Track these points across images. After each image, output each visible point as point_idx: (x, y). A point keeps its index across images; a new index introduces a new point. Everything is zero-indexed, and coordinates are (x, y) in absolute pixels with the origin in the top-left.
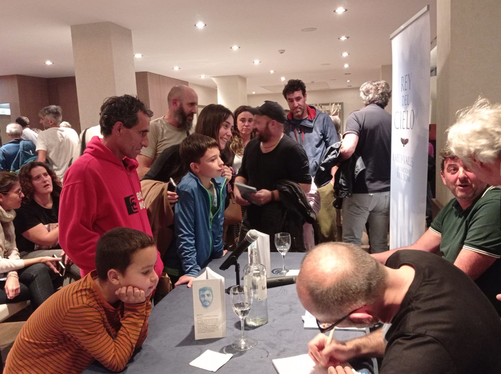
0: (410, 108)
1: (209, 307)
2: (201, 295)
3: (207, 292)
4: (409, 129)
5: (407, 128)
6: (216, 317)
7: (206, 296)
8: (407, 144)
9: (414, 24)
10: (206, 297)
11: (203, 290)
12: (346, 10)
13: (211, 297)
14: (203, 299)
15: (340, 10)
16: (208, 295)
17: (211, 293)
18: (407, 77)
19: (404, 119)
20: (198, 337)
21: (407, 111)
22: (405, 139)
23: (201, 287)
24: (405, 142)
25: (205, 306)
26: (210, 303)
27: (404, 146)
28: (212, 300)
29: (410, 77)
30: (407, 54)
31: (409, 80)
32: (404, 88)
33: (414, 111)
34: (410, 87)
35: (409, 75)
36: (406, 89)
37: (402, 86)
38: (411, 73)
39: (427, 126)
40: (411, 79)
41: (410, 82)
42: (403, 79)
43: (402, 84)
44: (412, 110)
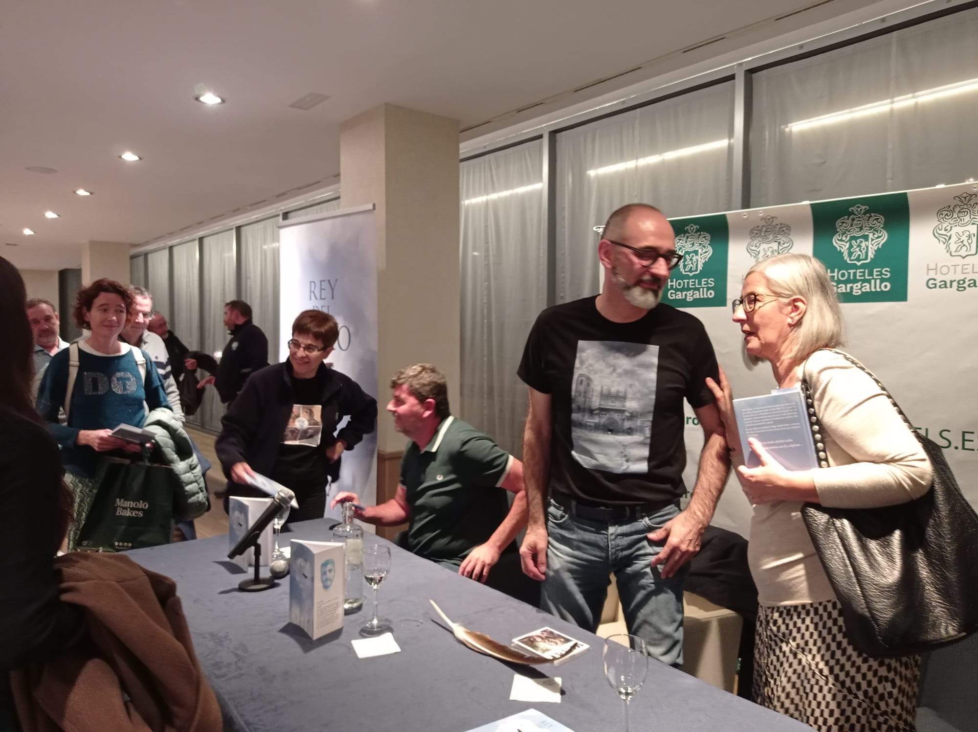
1: (331, 588)
2: (323, 570)
3: (329, 567)
6: (336, 601)
7: (328, 573)
9: (339, 219)
10: (329, 575)
11: (324, 565)
12: (140, 159)
13: (332, 573)
14: (324, 578)
16: (330, 571)
17: (332, 568)
18: (325, 285)
20: (316, 635)
23: (323, 562)
25: (326, 587)
26: (331, 580)
28: (334, 577)
29: (333, 283)
30: (323, 254)
31: (331, 287)
32: (318, 296)
33: (349, 327)
34: (334, 297)
35: (329, 281)
36: (323, 297)
37: (312, 294)
38: (337, 280)
39: (374, 347)
40: (334, 286)
41: (333, 290)
42: (313, 284)
43: (312, 290)
44: (345, 327)
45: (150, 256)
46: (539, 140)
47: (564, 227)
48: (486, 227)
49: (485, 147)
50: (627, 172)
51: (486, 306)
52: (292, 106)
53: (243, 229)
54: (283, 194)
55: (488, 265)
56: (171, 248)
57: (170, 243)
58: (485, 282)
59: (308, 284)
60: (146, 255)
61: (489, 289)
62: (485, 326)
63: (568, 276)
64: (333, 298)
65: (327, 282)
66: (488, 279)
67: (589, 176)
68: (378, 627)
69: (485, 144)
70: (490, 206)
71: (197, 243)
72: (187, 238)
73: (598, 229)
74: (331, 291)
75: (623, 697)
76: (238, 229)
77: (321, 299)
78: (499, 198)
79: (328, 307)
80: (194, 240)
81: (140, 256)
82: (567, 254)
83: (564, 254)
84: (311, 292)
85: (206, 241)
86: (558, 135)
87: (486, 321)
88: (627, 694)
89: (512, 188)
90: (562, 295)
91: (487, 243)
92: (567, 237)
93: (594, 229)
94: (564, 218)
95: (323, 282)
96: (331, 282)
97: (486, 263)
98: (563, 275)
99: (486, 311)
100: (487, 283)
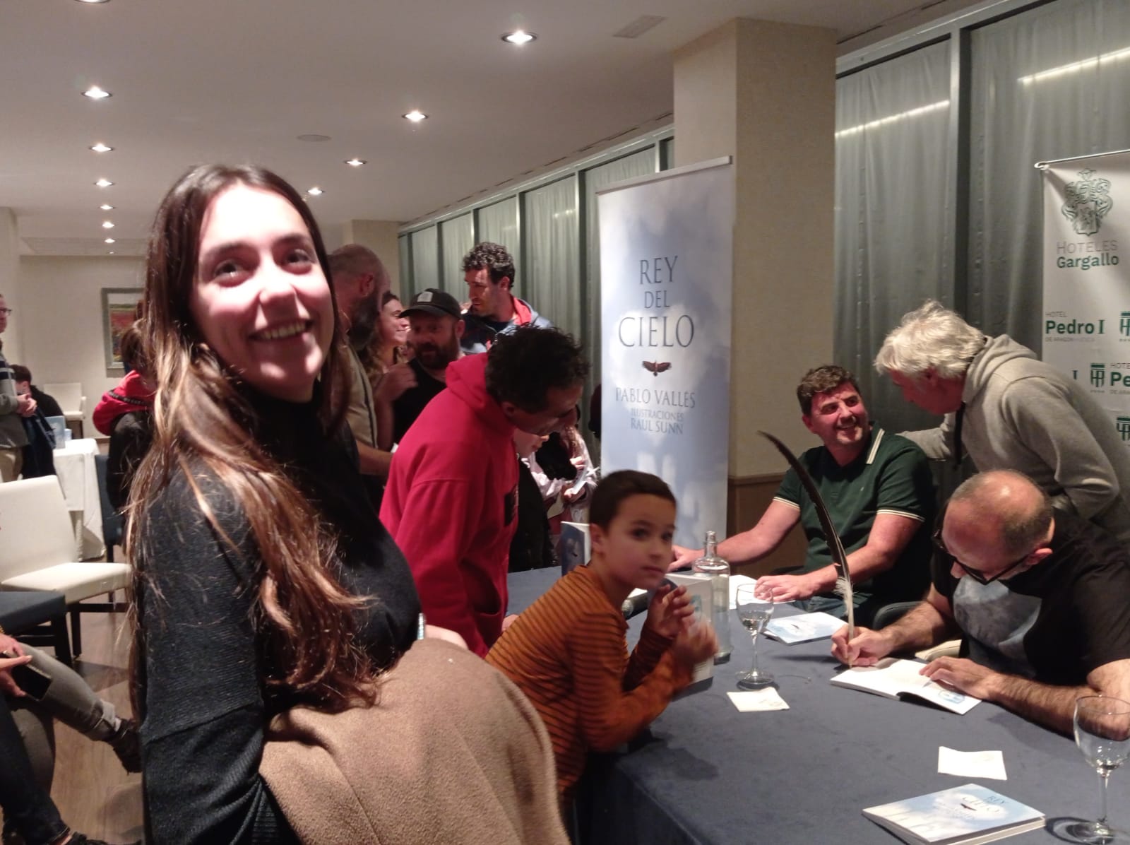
0: (675, 314)
3: (696, 604)
4: (672, 346)
5: (665, 345)
7: (695, 612)
8: (666, 371)
9: (680, 179)
12: (427, 117)
13: (699, 612)
15: (415, 116)
16: (697, 609)
18: (661, 264)
19: (655, 331)
21: (665, 318)
22: (659, 362)
24: (656, 368)
27: (655, 374)
29: (671, 261)
30: (658, 224)
31: (669, 265)
32: (652, 278)
33: (691, 317)
34: (673, 278)
35: (666, 258)
36: (658, 281)
37: (644, 275)
38: (676, 257)
39: (726, 342)
40: (674, 263)
41: (671, 270)
42: (644, 263)
43: (644, 271)
44: (686, 316)
45: (414, 235)
46: (944, 43)
47: (982, 164)
48: (863, 170)
49: (862, 59)
50: (1082, 74)
51: (860, 282)
52: (615, 36)
53: (528, 196)
54: (589, 147)
55: (864, 225)
56: (440, 224)
57: (439, 219)
58: (860, 248)
59: (639, 263)
60: (411, 233)
61: (865, 257)
62: (859, 309)
63: (987, 234)
64: (671, 280)
65: (664, 260)
66: (864, 245)
67: (1022, 84)
68: (758, 681)
69: (863, 54)
70: (869, 141)
71: (471, 216)
72: (459, 211)
73: (1042, 166)
74: (669, 272)
75: (1101, 771)
76: (522, 196)
77: (656, 282)
78: (882, 127)
79: (665, 291)
80: (469, 212)
81: (404, 235)
82: (986, 202)
83: (981, 203)
84: (642, 273)
85: (482, 213)
86: (974, 32)
87: (859, 303)
88: (1106, 767)
89: (901, 112)
90: (978, 261)
91: (863, 193)
92: (986, 179)
93: (1036, 166)
94: (982, 152)
95: (658, 261)
96: (669, 260)
97: (861, 222)
98: (980, 233)
99: (859, 289)
100: (862, 250)
